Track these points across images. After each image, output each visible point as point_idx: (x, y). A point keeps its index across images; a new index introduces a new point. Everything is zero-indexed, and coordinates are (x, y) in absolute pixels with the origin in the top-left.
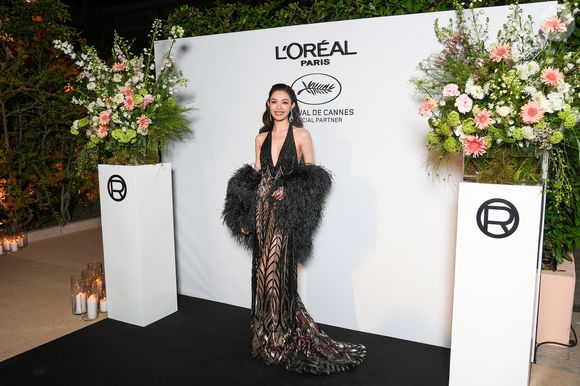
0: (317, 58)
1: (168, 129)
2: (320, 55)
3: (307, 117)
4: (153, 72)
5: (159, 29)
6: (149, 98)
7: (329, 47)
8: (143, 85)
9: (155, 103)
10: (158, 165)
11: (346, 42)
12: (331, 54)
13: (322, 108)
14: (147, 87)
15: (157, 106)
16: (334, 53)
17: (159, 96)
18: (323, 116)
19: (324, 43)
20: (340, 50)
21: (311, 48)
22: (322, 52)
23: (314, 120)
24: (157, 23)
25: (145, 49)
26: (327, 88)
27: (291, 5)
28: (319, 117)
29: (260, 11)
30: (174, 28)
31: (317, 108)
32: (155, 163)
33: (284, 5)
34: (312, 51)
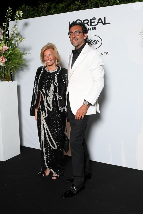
0: (90, 27)
1: (15, 64)
2: (91, 25)
4: (8, 35)
5: (10, 13)
6: (5, 47)
7: (96, 21)
8: (3, 42)
9: (9, 50)
10: (11, 82)
11: (105, 18)
12: (97, 24)
14: (5, 43)
15: (10, 52)
16: (99, 24)
17: (10, 47)
19: (93, 19)
20: (102, 22)
21: (87, 22)
22: (93, 24)
24: (9, 10)
25: (3, 24)
26: (95, 42)
27: (76, 2)
29: (61, 5)
30: (17, 12)
32: (9, 80)
33: (73, 3)
34: (87, 23)
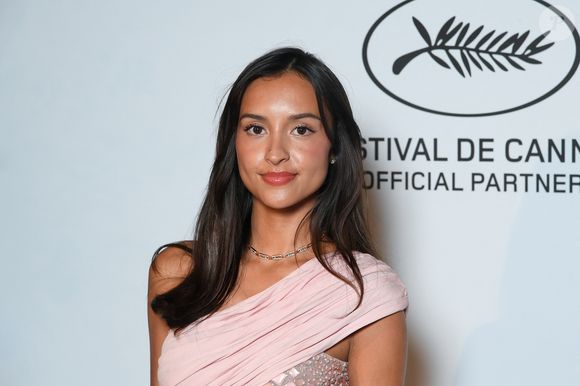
3: (435, 168)
13: (497, 130)
18: (500, 167)
23: (463, 181)
26: (522, 49)
28: (486, 169)
31: (475, 130)
